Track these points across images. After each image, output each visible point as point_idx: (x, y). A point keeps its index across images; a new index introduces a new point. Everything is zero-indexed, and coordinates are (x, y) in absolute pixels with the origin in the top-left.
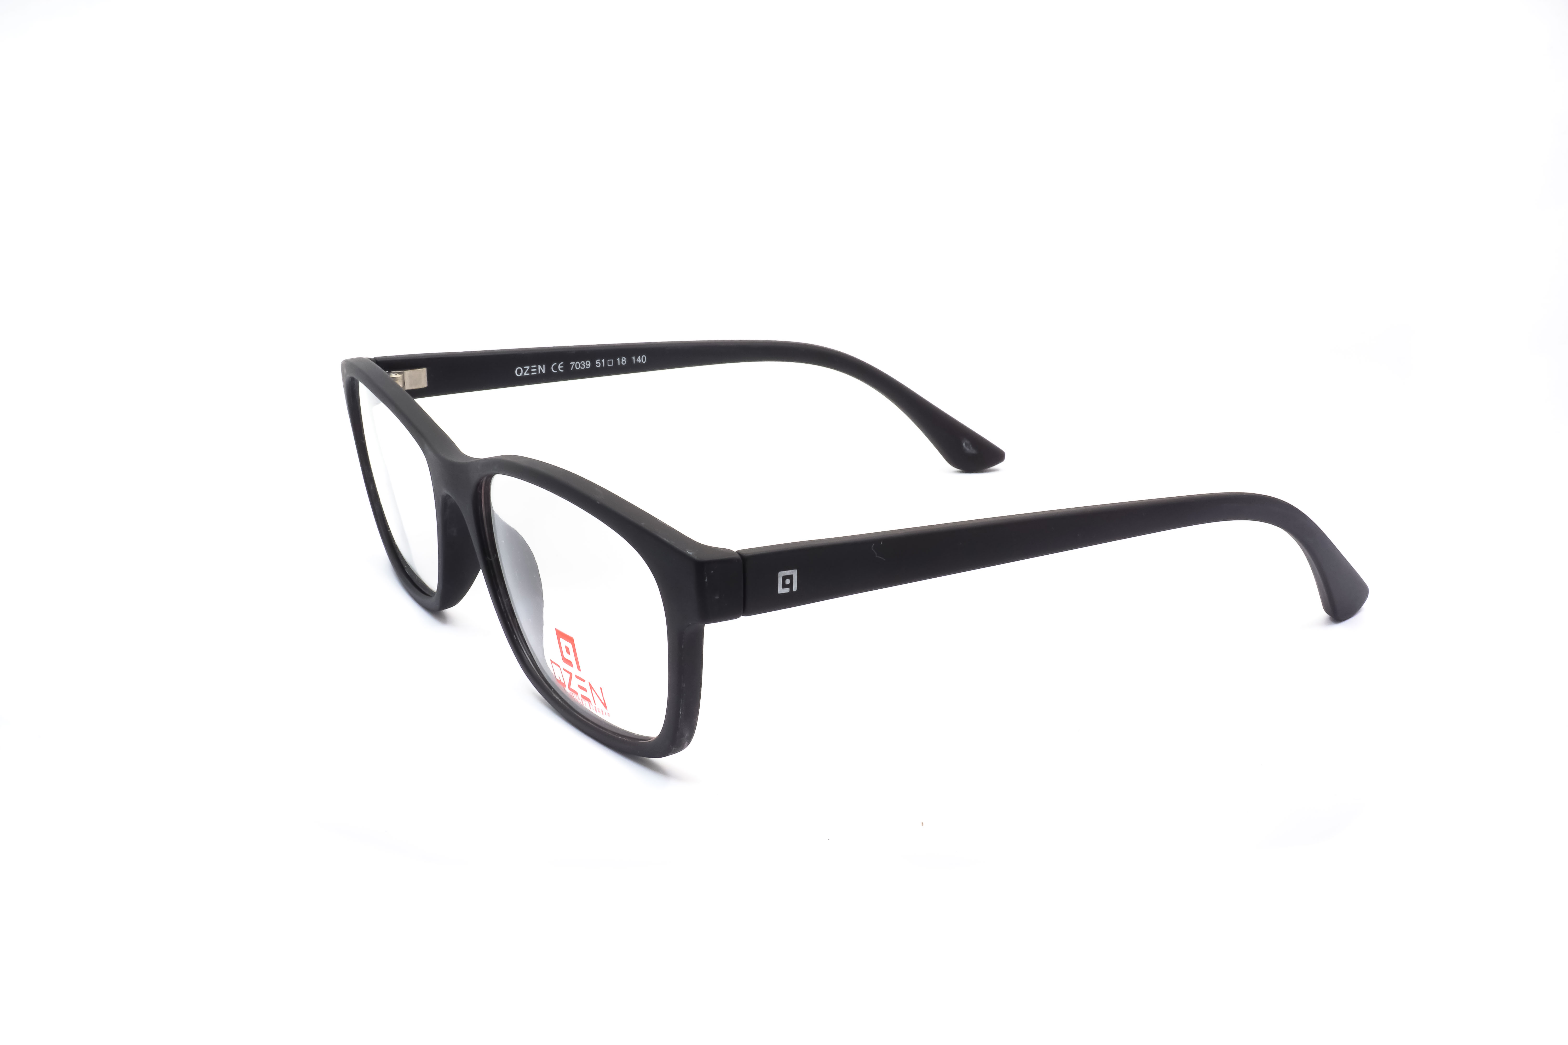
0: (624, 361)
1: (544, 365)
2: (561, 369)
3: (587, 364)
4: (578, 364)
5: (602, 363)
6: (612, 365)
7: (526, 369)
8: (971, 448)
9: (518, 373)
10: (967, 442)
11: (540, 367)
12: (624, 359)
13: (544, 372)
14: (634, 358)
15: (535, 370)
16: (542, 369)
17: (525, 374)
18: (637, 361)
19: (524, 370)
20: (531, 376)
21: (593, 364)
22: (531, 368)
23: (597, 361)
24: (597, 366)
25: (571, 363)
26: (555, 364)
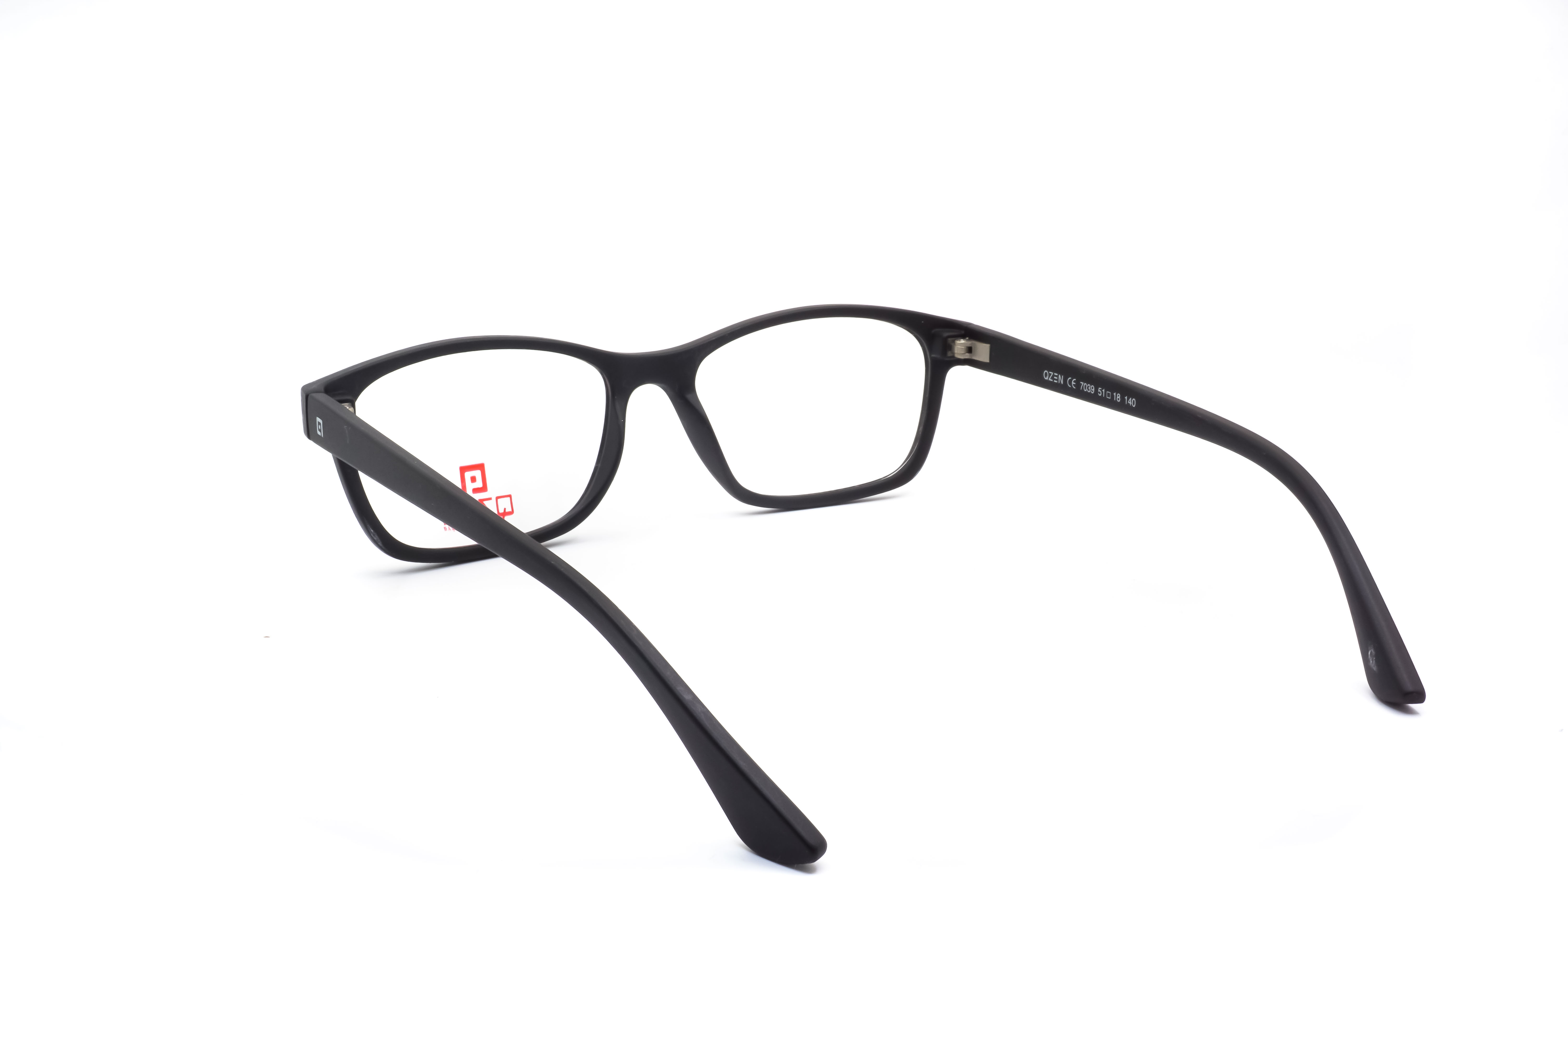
0: (1118, 398)
1: (1063, 376)
2: (1074, 385)
3: (1091, 389)
4: (1085, 386)
5: (1102, 392)
6: (1110, 398)
8: (1374, 661)
9: (1045, 376)
10: (1373, 652)
11: (1060, 376)
12: (1120, 396)
13: (1061, 382)
14: (1126, 398)
15: (1057, 378)
16: (1061, 379)
17: (1048, 379)
18: (1129, 402)
19: (1050, 374)
20: (1053, 383)
21: (1096, 390)
22: (1054, 376)
23: (1100, 388)
24: (1098, 394)
25: (1081, 383)
26: (1070, 378)
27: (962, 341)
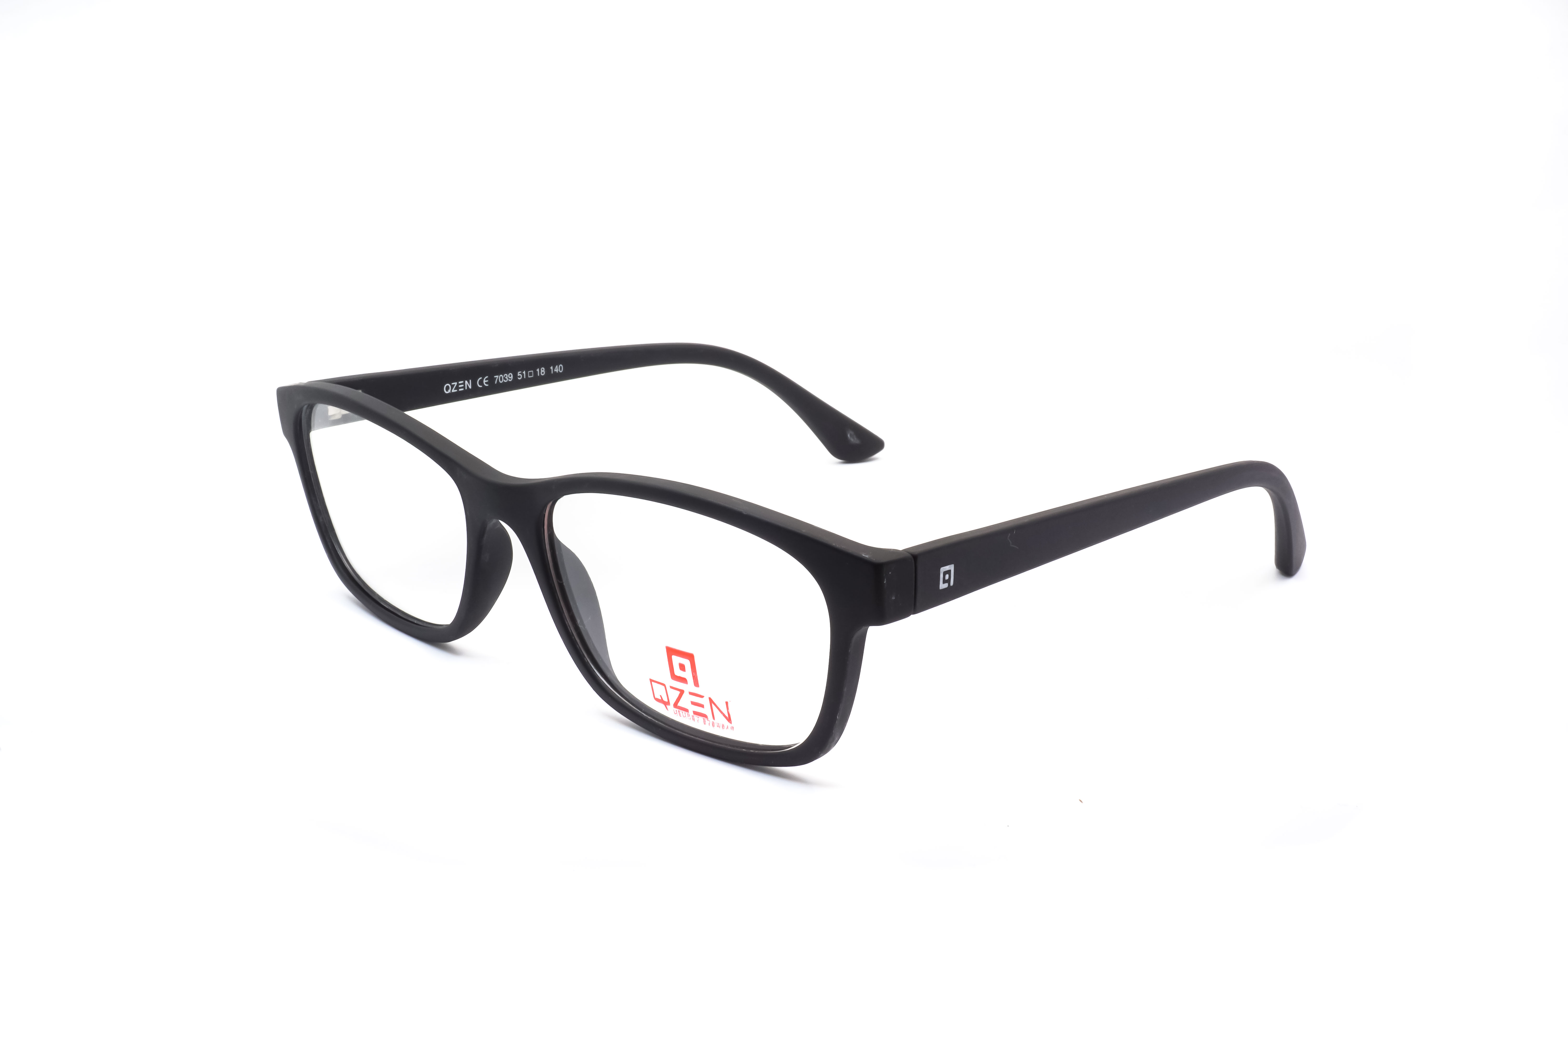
0: (542, 371)
1: (470, 381)
2: (486, 383)
3: (509, 377)
4: (501, 377)
5: (523, 375)
6: (533, 376)
9: (447, 390)
11: (466, 382)
12: (543, 369)
13: (470, 387)
14: (552, 368)
15: (463, 386)
16: (468, 384)
17: (453, 391)
18: (555, 371)
19: (452, 386)
20: (458, 393)
21: (515, 376)
22: (458, 384)
23: (518, 372)
24: (519, 379)
25: (494, 377)
26: (480, 379)
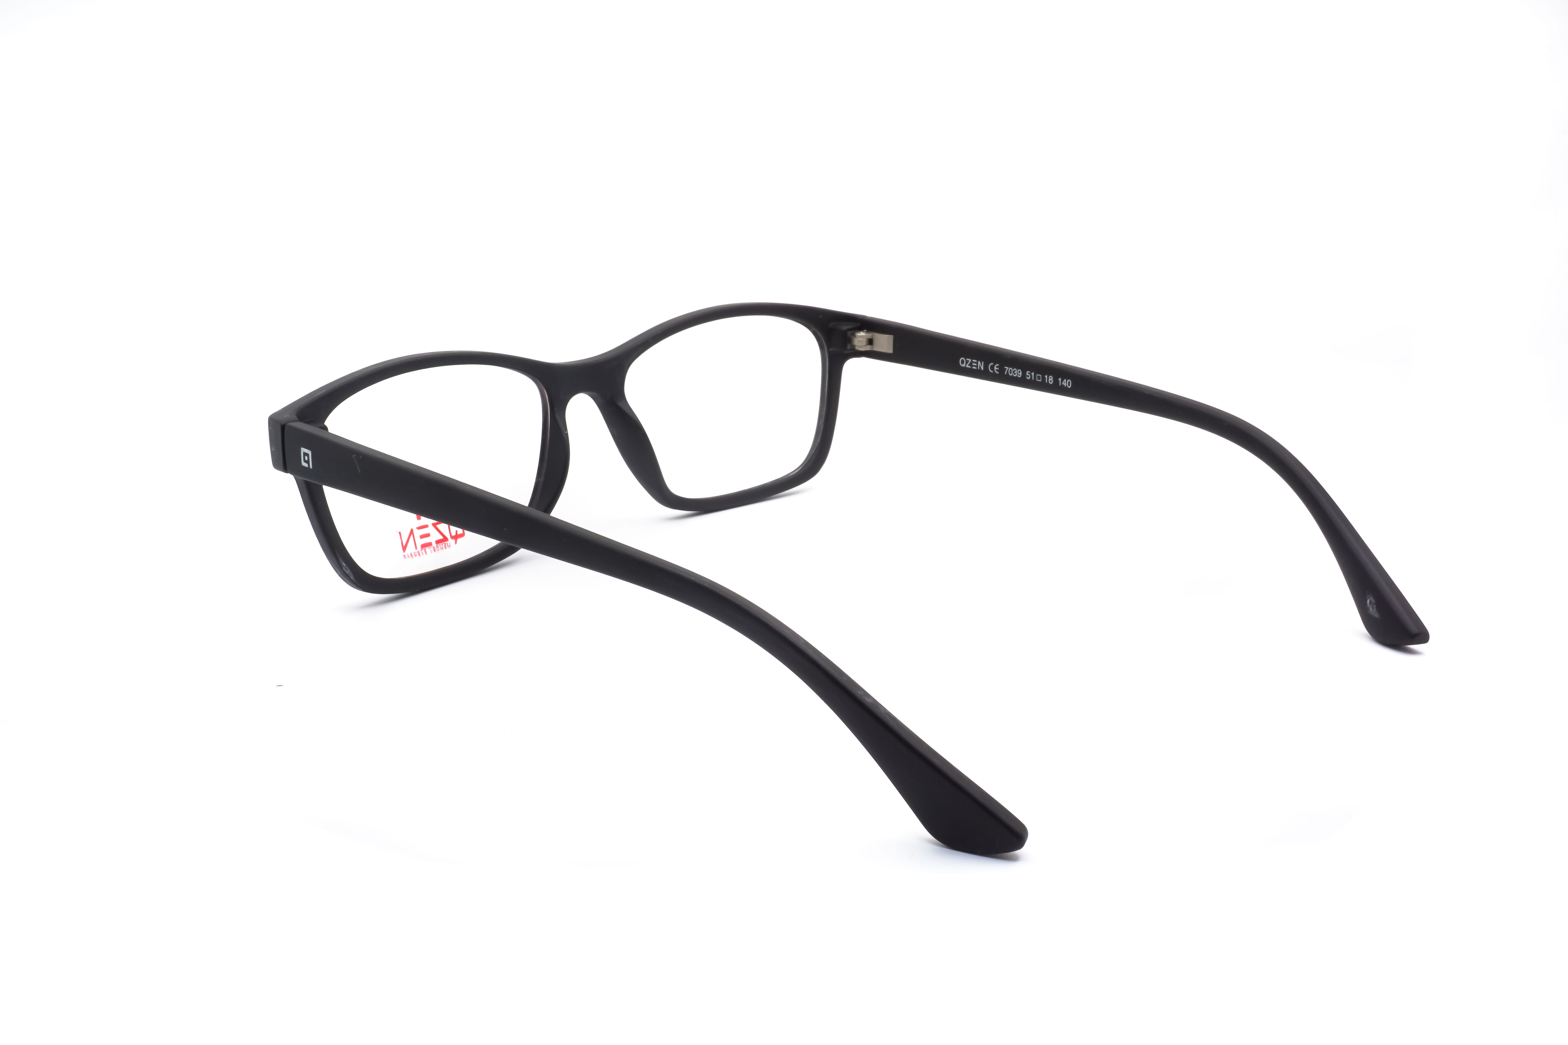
0: (1050, 380)
1: (983, 363)
2: (997, 370)
3: (1018, 373)
4: (1011, 370)
5: (1031, 376)
6: (1040, 381)
7: (969, 361)
8: (1375, 609)
9: (961, 364)
10: (1373, 601)
11: (979, 362)
12: (1051, 378)
13: (981, 369)
14: (1061, 379)
15: (976, 364)
16: (981, 365)
17: (965, 365)
18: (1063, 384)
19: (967, 362)
20: (971, 369)
21: (1024, 374)
22: (972, 362)
23: (1028, 372)
24: (1027, 377)
25: (1005, 367)
26: (992, 364)
27: (862, 334)
